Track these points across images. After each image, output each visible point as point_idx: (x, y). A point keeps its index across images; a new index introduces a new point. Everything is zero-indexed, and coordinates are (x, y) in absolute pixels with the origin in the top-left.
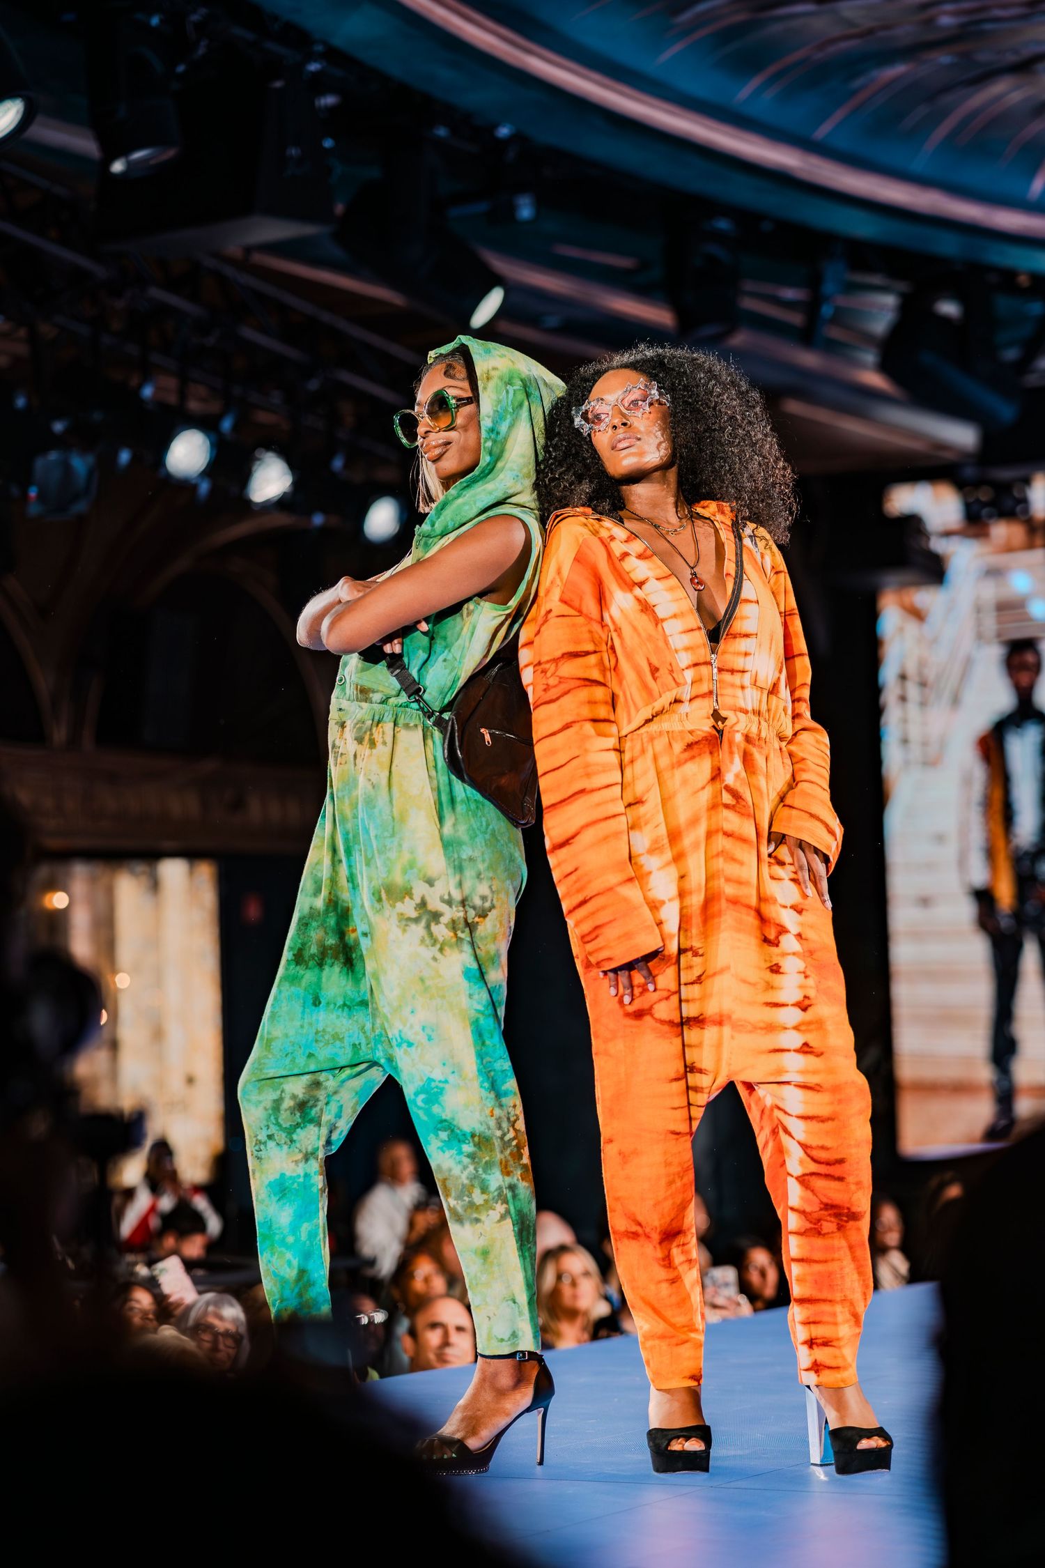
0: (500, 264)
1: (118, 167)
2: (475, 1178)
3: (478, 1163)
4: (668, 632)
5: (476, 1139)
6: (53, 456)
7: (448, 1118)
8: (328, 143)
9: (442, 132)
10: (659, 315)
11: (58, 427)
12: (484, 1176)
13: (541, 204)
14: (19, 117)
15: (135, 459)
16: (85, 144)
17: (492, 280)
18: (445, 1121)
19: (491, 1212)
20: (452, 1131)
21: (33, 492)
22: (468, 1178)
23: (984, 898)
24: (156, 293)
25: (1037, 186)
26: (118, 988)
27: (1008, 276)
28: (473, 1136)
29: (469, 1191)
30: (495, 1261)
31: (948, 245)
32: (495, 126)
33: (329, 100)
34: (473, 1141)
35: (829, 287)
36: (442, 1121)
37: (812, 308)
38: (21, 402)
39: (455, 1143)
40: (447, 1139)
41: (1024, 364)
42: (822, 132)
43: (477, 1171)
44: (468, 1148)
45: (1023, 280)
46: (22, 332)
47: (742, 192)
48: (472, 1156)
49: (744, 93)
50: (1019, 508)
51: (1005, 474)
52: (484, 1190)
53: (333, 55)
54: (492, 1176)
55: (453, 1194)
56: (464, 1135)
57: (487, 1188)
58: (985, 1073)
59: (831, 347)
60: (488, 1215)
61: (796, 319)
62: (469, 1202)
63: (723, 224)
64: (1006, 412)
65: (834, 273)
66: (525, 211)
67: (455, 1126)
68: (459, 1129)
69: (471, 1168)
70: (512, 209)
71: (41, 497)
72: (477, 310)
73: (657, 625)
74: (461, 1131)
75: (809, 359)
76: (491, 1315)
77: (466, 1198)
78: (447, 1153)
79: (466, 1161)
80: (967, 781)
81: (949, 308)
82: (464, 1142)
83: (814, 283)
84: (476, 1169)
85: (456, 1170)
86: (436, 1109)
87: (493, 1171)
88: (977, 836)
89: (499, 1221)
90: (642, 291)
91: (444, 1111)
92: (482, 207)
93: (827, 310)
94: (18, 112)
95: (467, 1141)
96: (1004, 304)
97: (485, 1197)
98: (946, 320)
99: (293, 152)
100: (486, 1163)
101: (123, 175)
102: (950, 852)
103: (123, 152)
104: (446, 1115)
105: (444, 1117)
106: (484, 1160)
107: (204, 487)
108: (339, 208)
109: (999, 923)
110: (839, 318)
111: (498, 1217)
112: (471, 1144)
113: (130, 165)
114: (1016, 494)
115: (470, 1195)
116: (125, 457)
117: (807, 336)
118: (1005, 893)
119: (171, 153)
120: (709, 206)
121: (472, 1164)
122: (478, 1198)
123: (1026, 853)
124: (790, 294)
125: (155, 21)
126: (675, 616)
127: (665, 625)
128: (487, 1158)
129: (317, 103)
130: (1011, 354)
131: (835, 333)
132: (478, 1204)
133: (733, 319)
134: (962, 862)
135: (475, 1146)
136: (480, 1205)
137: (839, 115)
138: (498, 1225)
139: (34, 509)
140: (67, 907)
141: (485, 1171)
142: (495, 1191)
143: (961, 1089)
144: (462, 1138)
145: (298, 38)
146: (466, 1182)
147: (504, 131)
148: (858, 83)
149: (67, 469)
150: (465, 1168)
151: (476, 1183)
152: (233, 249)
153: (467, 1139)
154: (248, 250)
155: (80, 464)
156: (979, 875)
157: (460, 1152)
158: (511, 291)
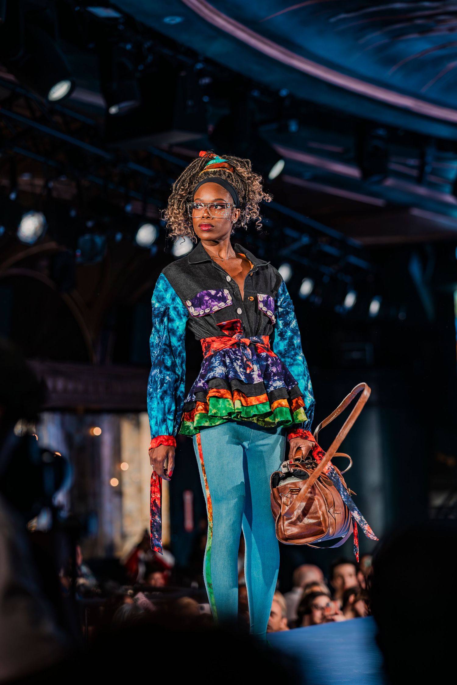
0: (282, 151)
1: (113, 110)
6: (87, 237)
8: (206, 99)
9: (256, 94)
10: (353, 172)
11: (90, 224)
13: (301, 124)
14: (68, 89)
15: (124, 238)
16: (98, 100)
17: (279, 157)
21: (78, 253)
24: (133, 166)
26: (122, 470)
32: (279, 90)
33: (206, 81)
35: (429, 159)
37: (421, 168)
38: (73, 213)
42: (424, 90)
46: (74, 184)
47: (389, 118)
49: (388, 74)
53: (208, 61)
59: (431, 185)
61: (414, 173)
63: (381, 132)
65: (431, 153)
66: (293, 127)
70: (287, 127)
71: (82, 255)
72: (272, 171)
75: (422, 191)
83: (422, 157)
90: (346, 162)
92: (274, 126)
93: (428, 169)
94: (67, 87)
99: (190, 103)
101: (115, 114)
103: (116, 103)
107: (154, 250)
108: (211, 128)
110: (434, 172)
113: (120, 110)
116: (119, 237)
117: (420, 180)
119: (136, 104)
120: (374, 124)
124: (412, 162)
125: (129, 47)
129: (200, 82)
131: (432, 179)
133: (386, 173)
137: (432, 83)
139: (79, 260)
140: (100, 435)
145: (193, 54)
147: (284, 93)
148: (439, 69)
149: (93, 242)
152: (165, 145)
154: (171, 146)
155: (99, 240)
158: (288, 162)
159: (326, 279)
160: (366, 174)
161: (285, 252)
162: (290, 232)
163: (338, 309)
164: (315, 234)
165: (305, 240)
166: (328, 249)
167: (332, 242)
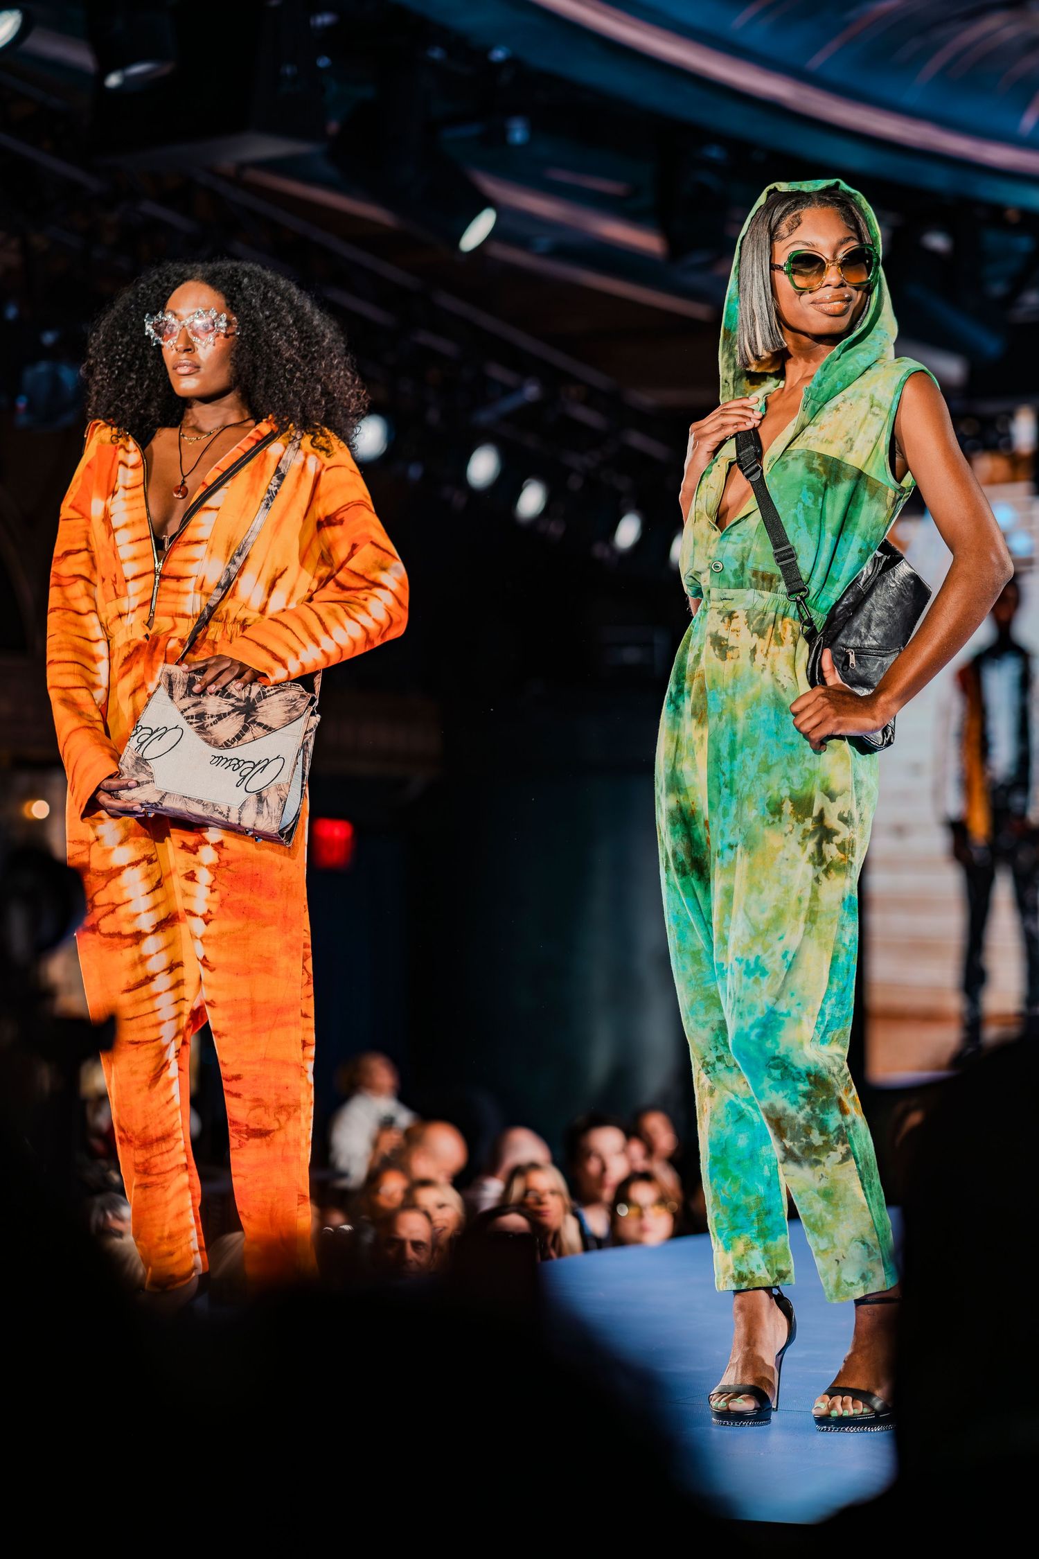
0: (491, 186)
1: (113, 80)
2: (812, 1119)
3: (814, 1102)
4: (118, 542)
5: (812, 1078)
6: (43, 368)
7: (781, 1055)
8: (323, 62)
9: (436, 54)
10: (646, 241)
11: (49, 338)
12: (821, 1116)
13: (535, 128)
14: (16, 28)
16: (81, 57)
17: (483, 202)
18: (778, 1058)
19: (831, 1153)
20: (786, 1068)
21: (22, 403)
22: (804, 1118)
23: (958, 829)
24: (149, 208)
25: (1027, 122)
27: (996, 212)
28: (809, 1075)
29: (806, 1132)
30: (840, 1203)
31: (938, 179)
32: (489, 49)
33: (325, 19)
34: (809, 1079)
36: (774, 1058)
38: (11, 312)
39: (790, 1081)
40: (780, 1077)
41: (1011, 299)
42: (816, 63)
43: (814, 1111)
44: (804, 1087)
45: (1012, 215)
46: (14, 244)
47: (734, 121)
48: (807, 1095)
49: (738, 23)
50: (1002, 442)
51: (990, 408)
52: (823, 1131)
54: (830, 1115)
55: (789, 1135)
56: (799, 1073)
57: (826, 1129)
58: (954, 1003)
60: (829, 1156)
62: (807, 1143)
63: (715, 153)
64: (992, 345)
66: (518, 133)
67: (789, 1064)
68: (793, 1066)
69: (808, 1108)
70: (503, 133)
71: (30, 407)
72: (467, 231)
73: (110, 535)
74: (795, 1068)
76: (840, 1258)
77: (804, 1140)
78: (781, 1092)
79: (802, 1100)
80: (944, 713)
81: (937, 242)
82: (799, 1080)
84: (812, 1109)
85: (792, 1110)
86: (769, 1044)
87: (831, 1110)
88: (953, 767)
89: (841, 1162)
90: (633, 216)
91: (777, 1047)
92: (474, 130)
94: (16, 23)
95: (802, 1080)
96: (992, 239)
97: (824, 1138)
98: (934, 254)
99: (288, 70)
100: (823, 1102)
101: (117, 90)
102: (925, 782)
103: (120, 65)
104: (780, 1052)
105: (777, 1054)
106: (821, 1099)
108: (333, 127)
109: (971, 854)
111: (840, 1158)
112: (807, 1083)
113: (127, 80)
114: (999, 428)
115: (807, 1135)
118: (980, 826)
119: (166, 68)
120: (701, 134)
121: (808, 1104)
122: (816, 1139)
123: (1002, 787)
126: (126, 526)
127: (117, 535)
128: (824, 1097)
129: (312, 22)
130: (998, 289)
132: (817, 1145)
133: (722, 247)
134: (937, 793)
135: (811, 1084)
136: (819, 1146)
137: (834, 45)
138: (840, 1166)
139: (22, 420)
140: (46, 818)
141: (822, 1111)
142: (835, 1131)
143: (930, 1017)
144: (796, 1076)
146: (803, 1122)
147: (499, 54)
148: (852, 14)
149: (56, 380)
150: (801, 1108)
151: (814, 1124)
152: (227, 164)
153: (802, 1077)
154: (242, 166)
155: (69, 376)
156: (953, 804)
157: (795, 1091)
158: (503, 213)
159: (575, 483)
160: (677, 247)
161: (484, 417)
162: (497, 372)
163: (599, 550)
164: (553, 379)
165: (532, 391)
166: (583, 414)
167: (592, 398)
